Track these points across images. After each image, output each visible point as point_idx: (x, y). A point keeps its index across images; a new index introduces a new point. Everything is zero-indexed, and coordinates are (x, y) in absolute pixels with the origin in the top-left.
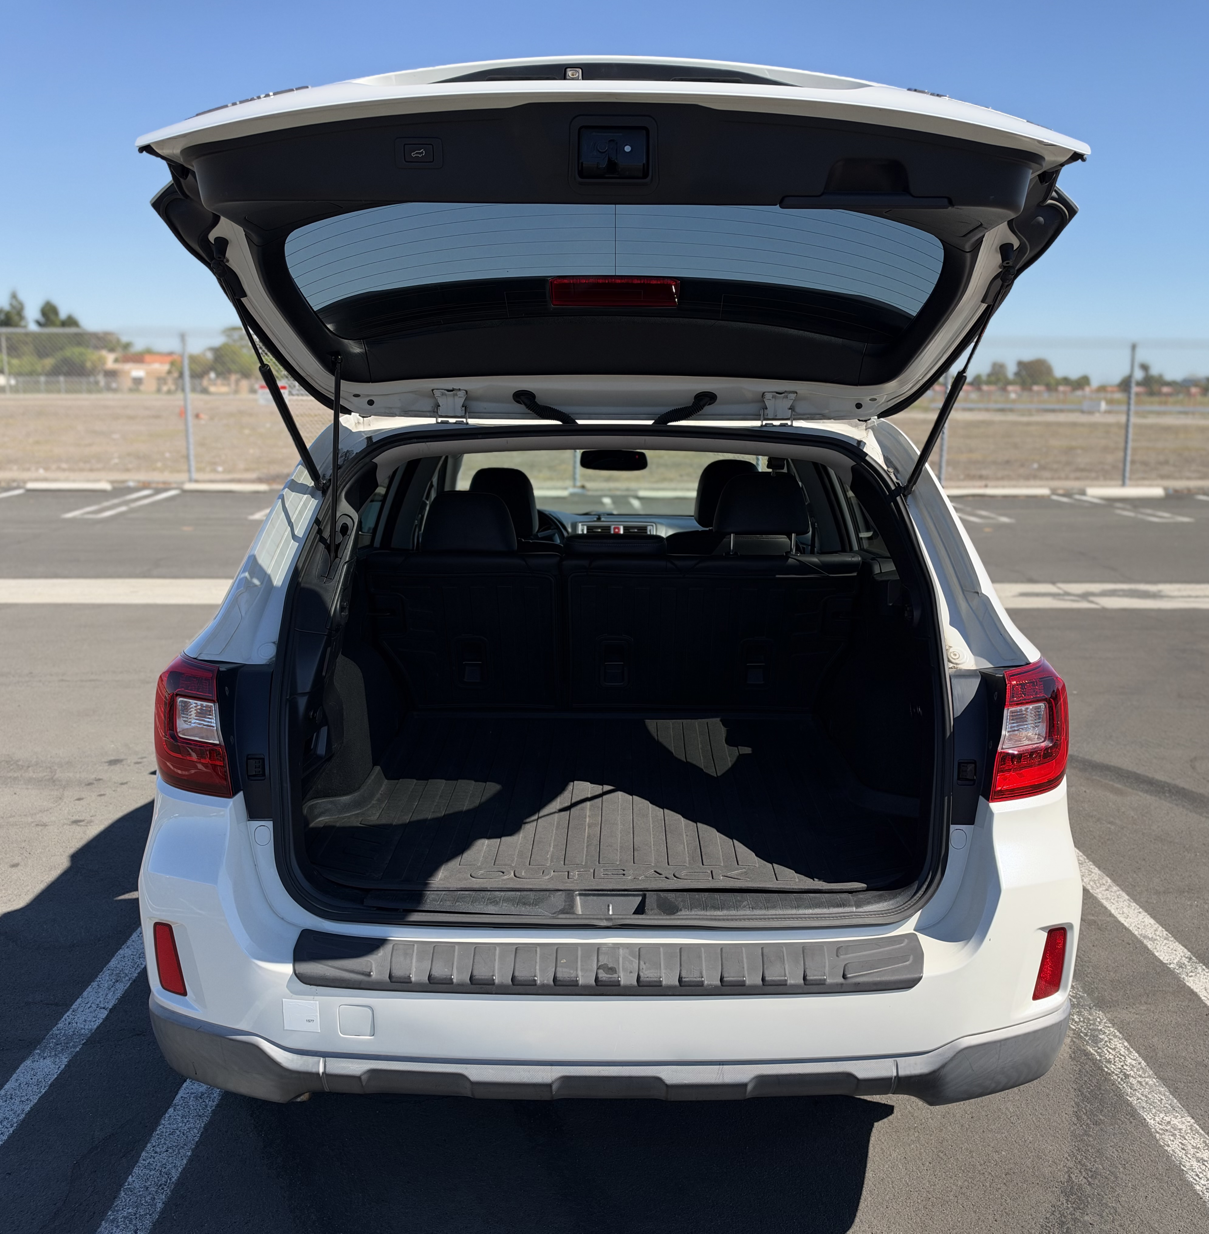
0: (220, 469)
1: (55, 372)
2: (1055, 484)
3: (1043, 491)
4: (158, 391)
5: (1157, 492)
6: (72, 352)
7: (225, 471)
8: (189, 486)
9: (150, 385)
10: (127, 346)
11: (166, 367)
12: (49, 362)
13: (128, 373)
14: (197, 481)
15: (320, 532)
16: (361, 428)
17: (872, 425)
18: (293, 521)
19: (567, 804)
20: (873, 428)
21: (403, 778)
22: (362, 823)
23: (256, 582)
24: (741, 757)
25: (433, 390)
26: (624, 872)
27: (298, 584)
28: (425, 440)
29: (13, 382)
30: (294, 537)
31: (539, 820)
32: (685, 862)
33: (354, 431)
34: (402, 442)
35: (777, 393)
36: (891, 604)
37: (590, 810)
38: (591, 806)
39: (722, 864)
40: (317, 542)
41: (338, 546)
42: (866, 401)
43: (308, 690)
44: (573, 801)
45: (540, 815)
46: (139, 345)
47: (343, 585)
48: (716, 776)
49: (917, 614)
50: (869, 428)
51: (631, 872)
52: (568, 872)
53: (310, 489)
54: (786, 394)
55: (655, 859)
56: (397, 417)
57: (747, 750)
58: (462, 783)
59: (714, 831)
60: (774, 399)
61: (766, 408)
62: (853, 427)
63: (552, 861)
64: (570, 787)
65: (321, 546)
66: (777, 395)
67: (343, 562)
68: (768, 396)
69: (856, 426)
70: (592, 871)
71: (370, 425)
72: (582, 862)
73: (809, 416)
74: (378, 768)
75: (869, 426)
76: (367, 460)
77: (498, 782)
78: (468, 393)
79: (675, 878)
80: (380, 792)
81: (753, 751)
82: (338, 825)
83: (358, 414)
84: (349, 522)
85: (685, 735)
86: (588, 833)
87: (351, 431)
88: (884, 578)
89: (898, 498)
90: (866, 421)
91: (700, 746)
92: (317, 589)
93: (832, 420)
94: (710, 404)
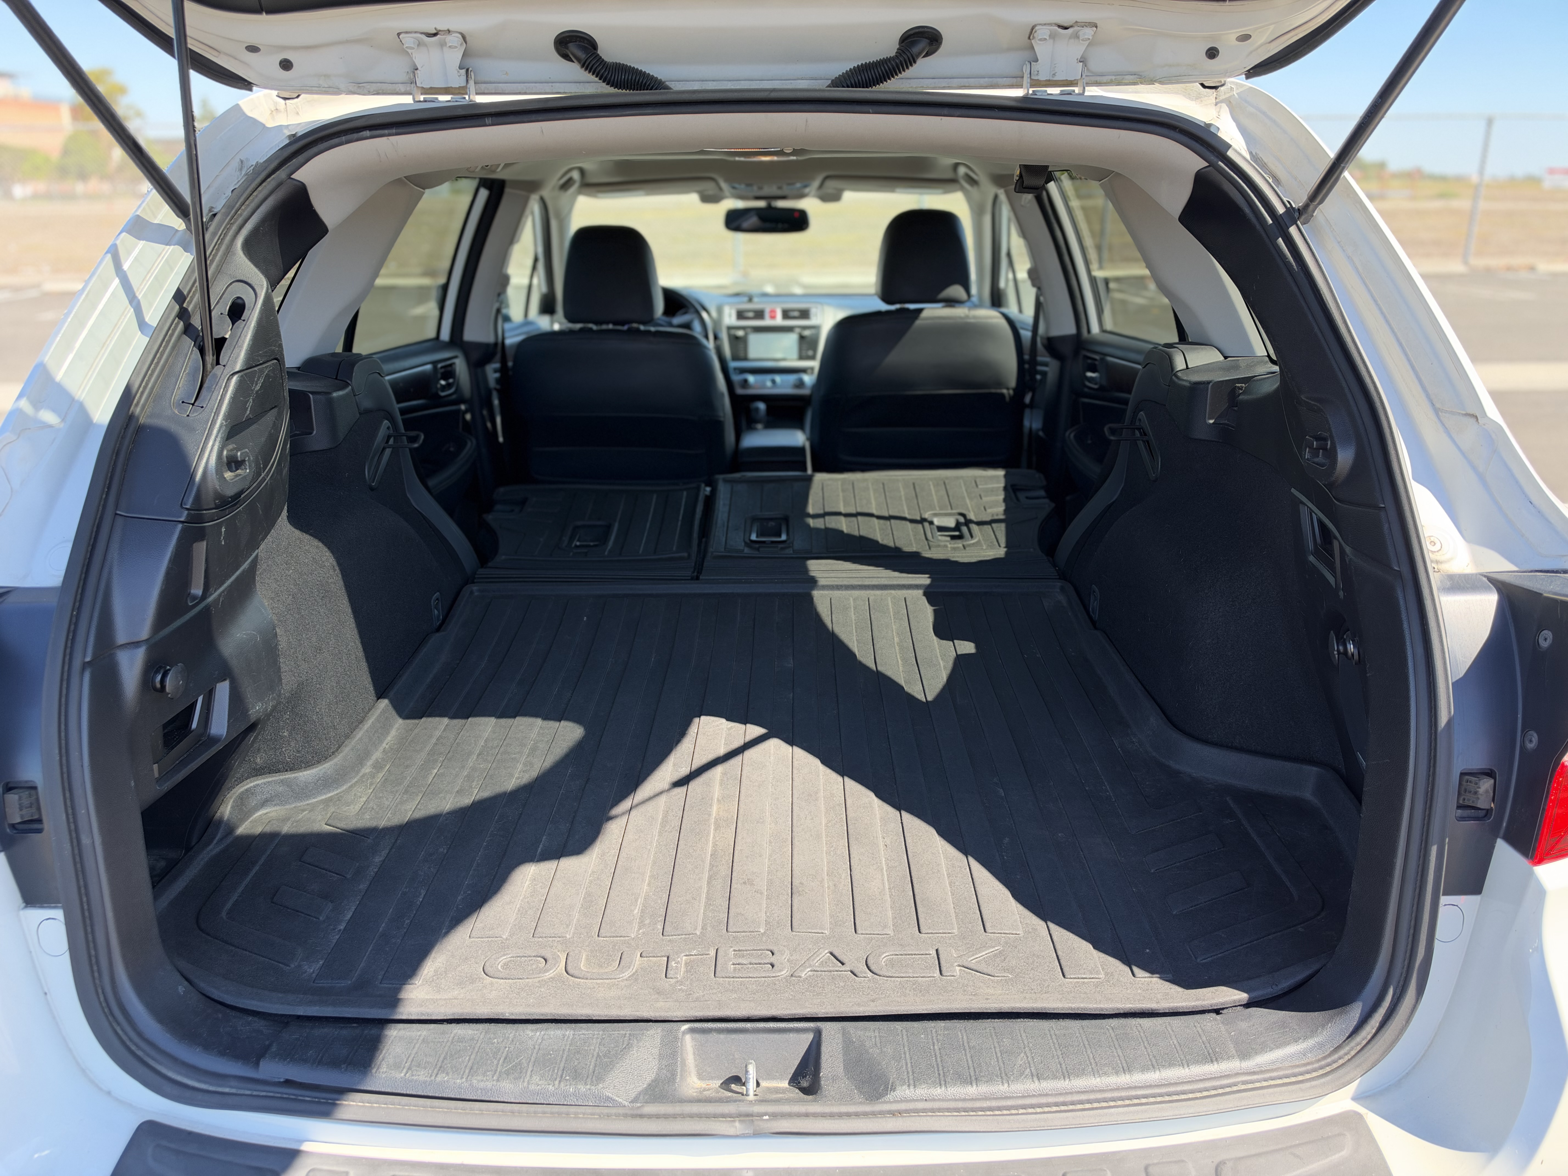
15: (183, 314)
16: (282, 120)
17: (1227, 95)
18: (140, 296)
19: (685, 771)
20: (1229, 102)
21: (430, 716)
22: (330, 822)
23: (49, 417)
24: (960, 660)
25: (399, 34)
26: (773, 959)
27: (131, 418)
28: (386, 132)
30: (142, 324)
31: (633, 813)
32: (885, 927)
33: (270, 124)
34: (344, 138)
35: (1059, 26)
36: (1211, 421)
37: (722, 783)
38: (724, 774)
39: (955, 931)
40: (179, 338)
41: (220, 343)
42: (1227, 42)
43: (145, 633)
44: (694, 767)
45: (636, 801)
47: (227, 417)
48: (924, 700)
49: (1345, 457)
50: (1222, 102)
51: (787, 955)
52: (668, 958)
53: (178, 235)
54: (1076, 28)
55: (831, 916)
56: (343, 96)
57: (967, 647)
58: (522, 722)
59: (933, 831)
60: (1052, 41)
61: (1037, 60)
62: (1192, 100)
63: (642, 924)
64: (693, 730)
65: (188, 343)
66: (1060, 30)
67: (228, 371)
68: (1042, 32)
69: (1198, 98)
70: (712, 953)
71: (298, 113)
72: (696, 929)
73: (1113, 78)
74: (384, 703)
75: (1222, 97)
76: (282, 174)
77: (577, 721)
78: (468, 39)
79: (870, 974)
80: (384, 745)
81: (977, 647)
82: (286, 829)
83: (275, 93)
84: (247, 295)
85: (872, 619)
86: (715, 845)
87: (264, 125)
88: (1195, 378)
89: (1293, 230)
90: (1215, 88)
91: (896, 640)
92: (173, 428)
93: (1157, 85)
94: (927, 55)
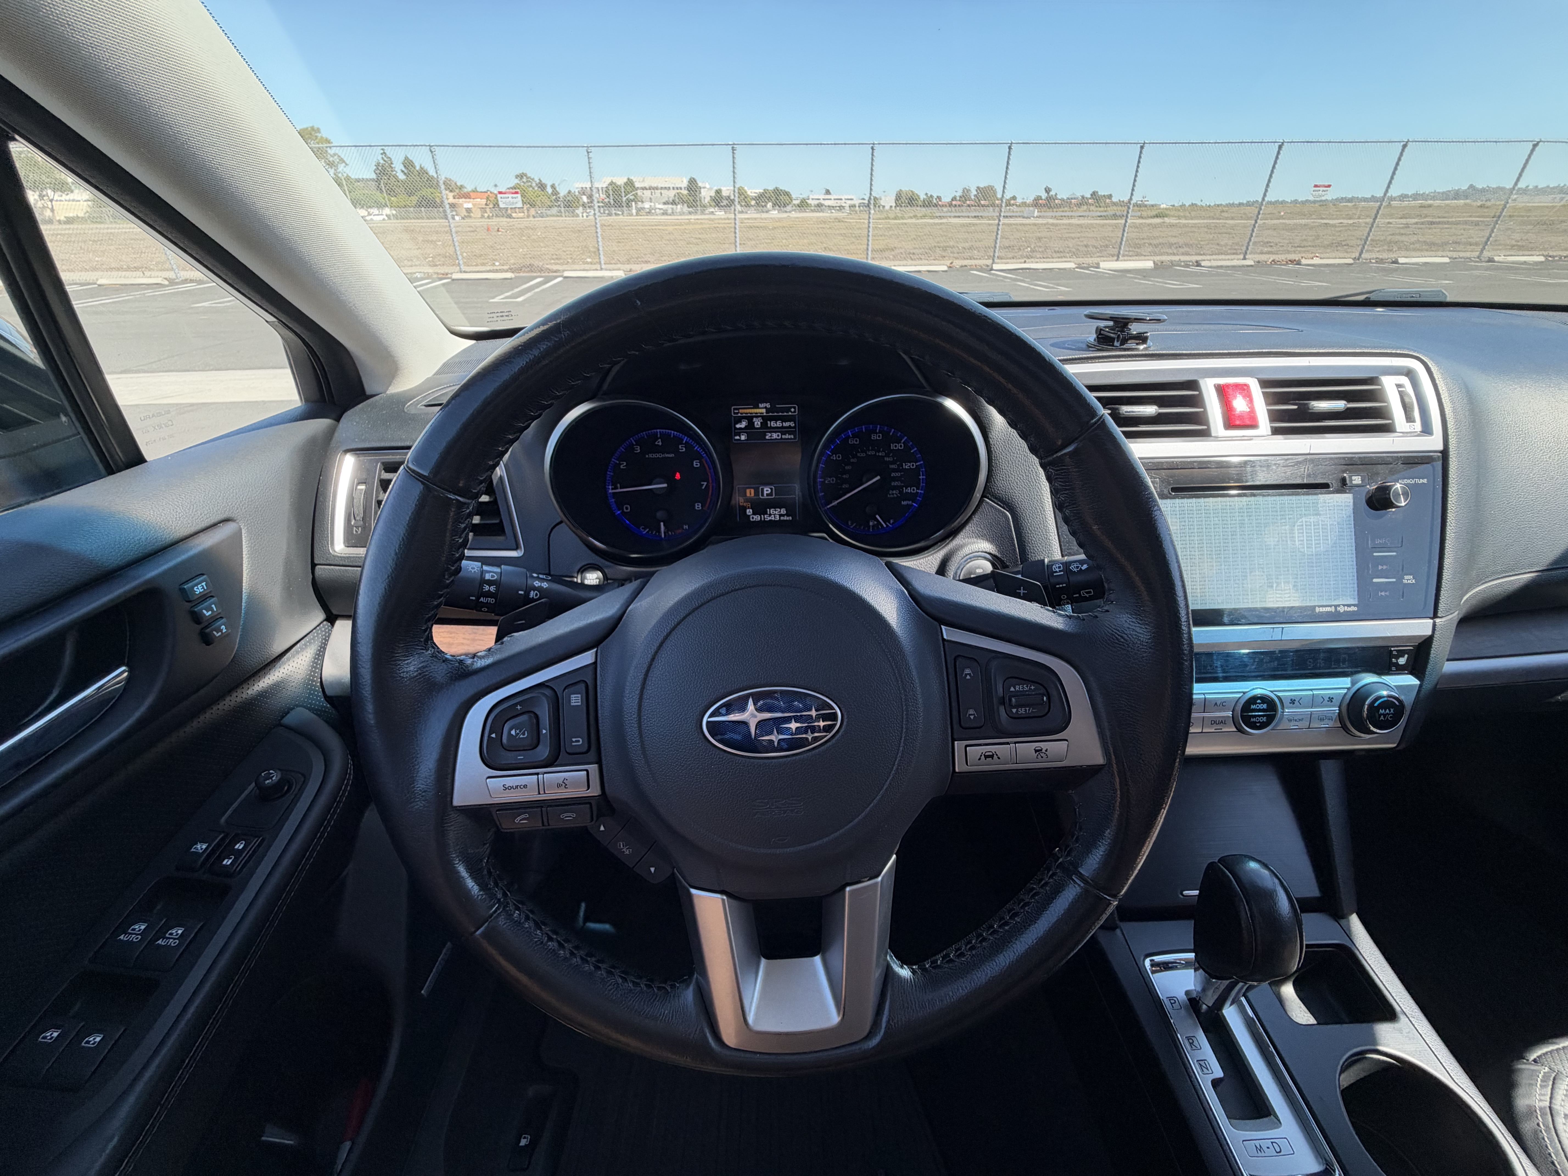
0: (497, 264)
1: (419, 205)
2: (1080, 260)
3: (1071, 265)
4: (483, 217)
5: (1149, 264)
6: (427, 192)
7: (501, 264)
8: (455, 276)
9: (477, 213)
10: (461, 188)
11: (484, 201)
12: (414, 199)
13: (462, 205)
14: (465, 272)
29: (394, 212)
46: (469, 188)
